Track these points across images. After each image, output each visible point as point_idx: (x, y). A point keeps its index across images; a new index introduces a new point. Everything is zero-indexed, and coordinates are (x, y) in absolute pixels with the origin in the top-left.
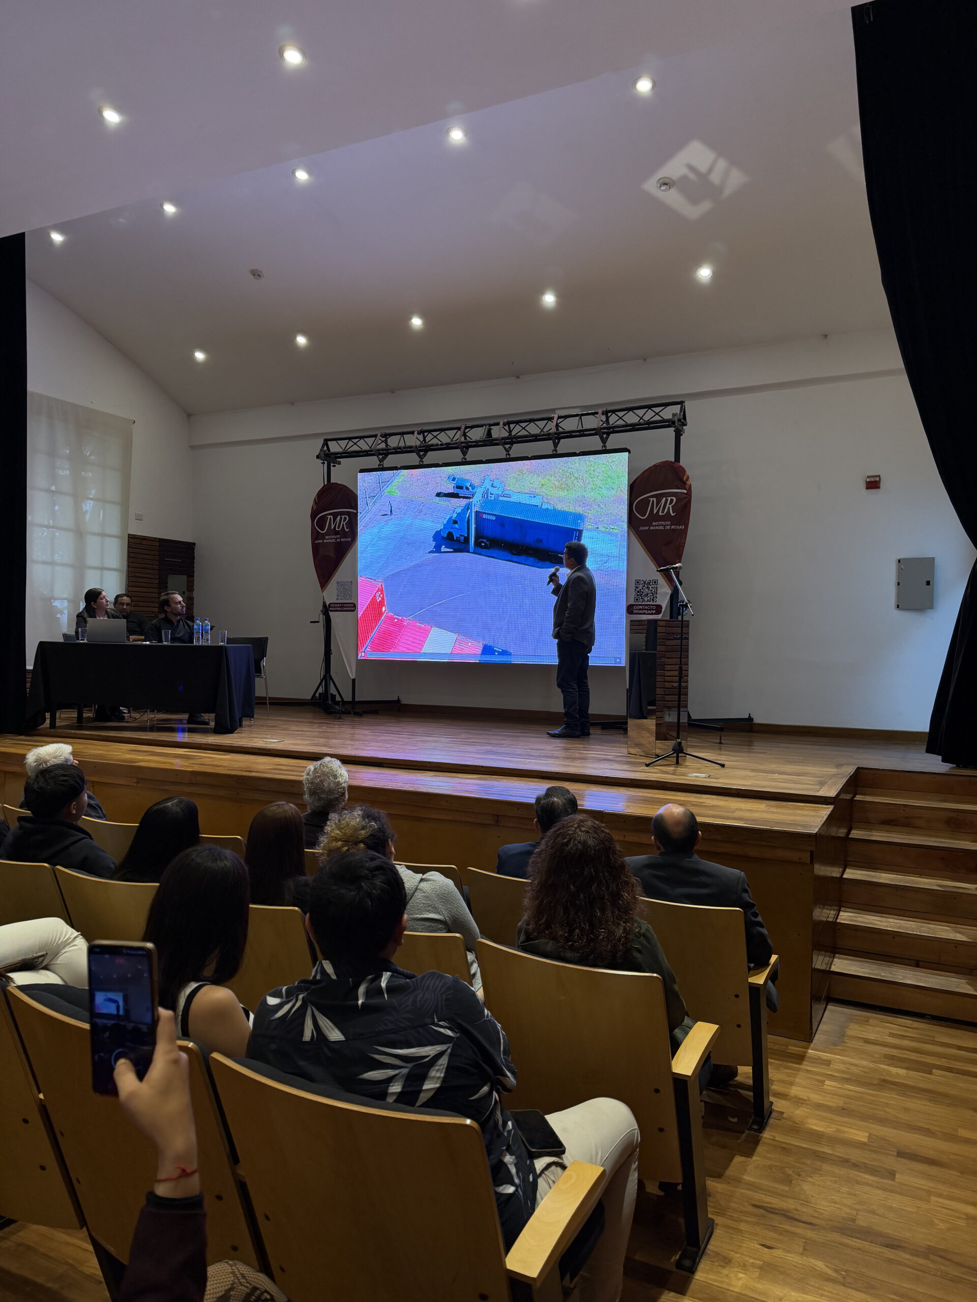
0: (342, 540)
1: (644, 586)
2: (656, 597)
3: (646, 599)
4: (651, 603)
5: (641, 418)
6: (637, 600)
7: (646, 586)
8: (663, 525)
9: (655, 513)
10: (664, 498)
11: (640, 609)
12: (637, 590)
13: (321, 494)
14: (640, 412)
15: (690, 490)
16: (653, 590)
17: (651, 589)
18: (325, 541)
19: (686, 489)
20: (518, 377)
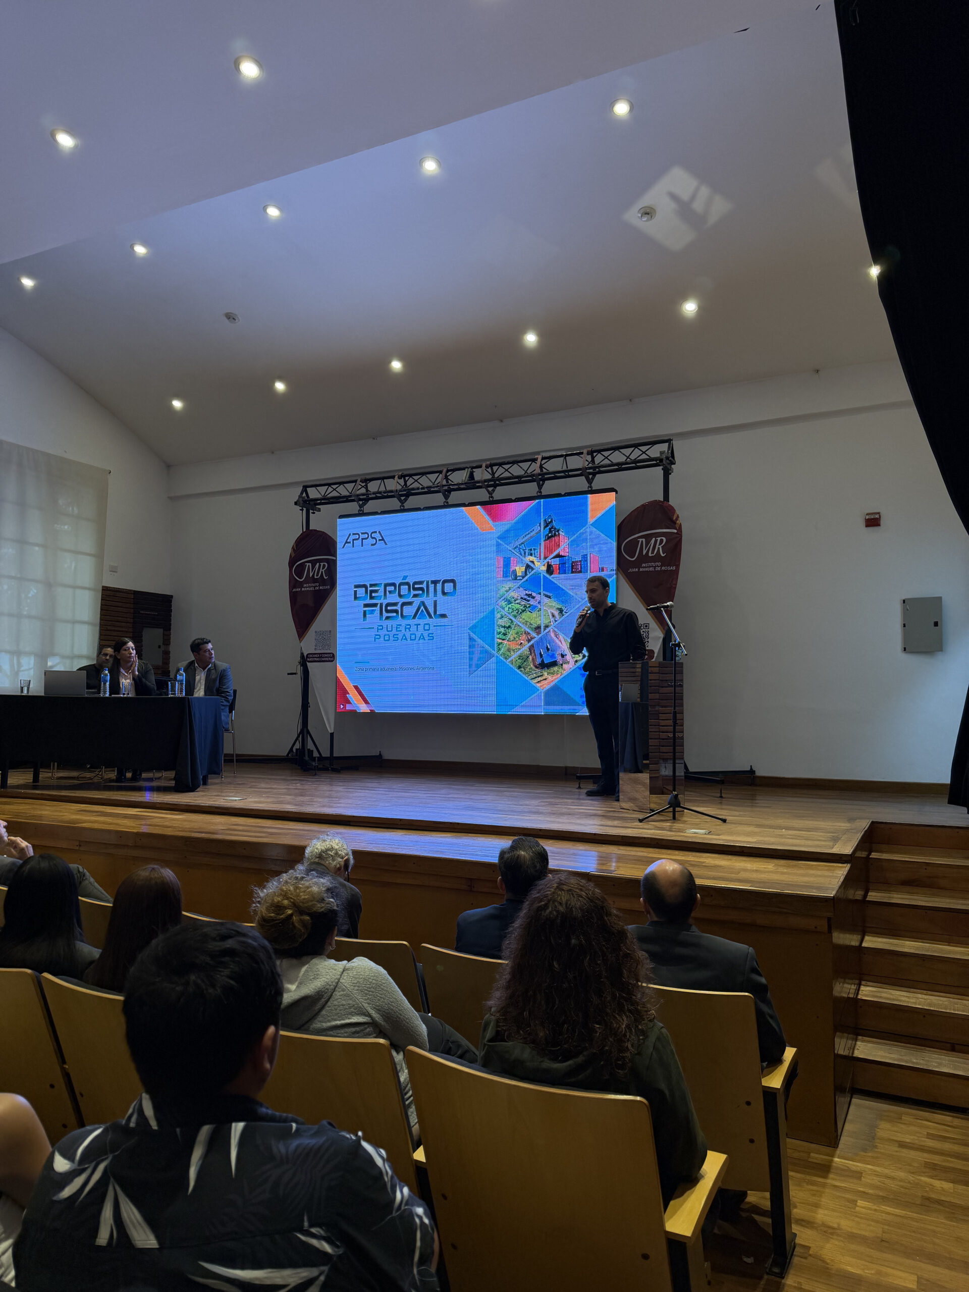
0: (321, 588)
5: (628, 457)
8: (653, 566)
9: (644, 554)
10: (654, 539)
13: (299, 541)
14: (627, 451)
15: (680, 529)
18: (303, 589)
19: (676, 529)
20: (502, 421)
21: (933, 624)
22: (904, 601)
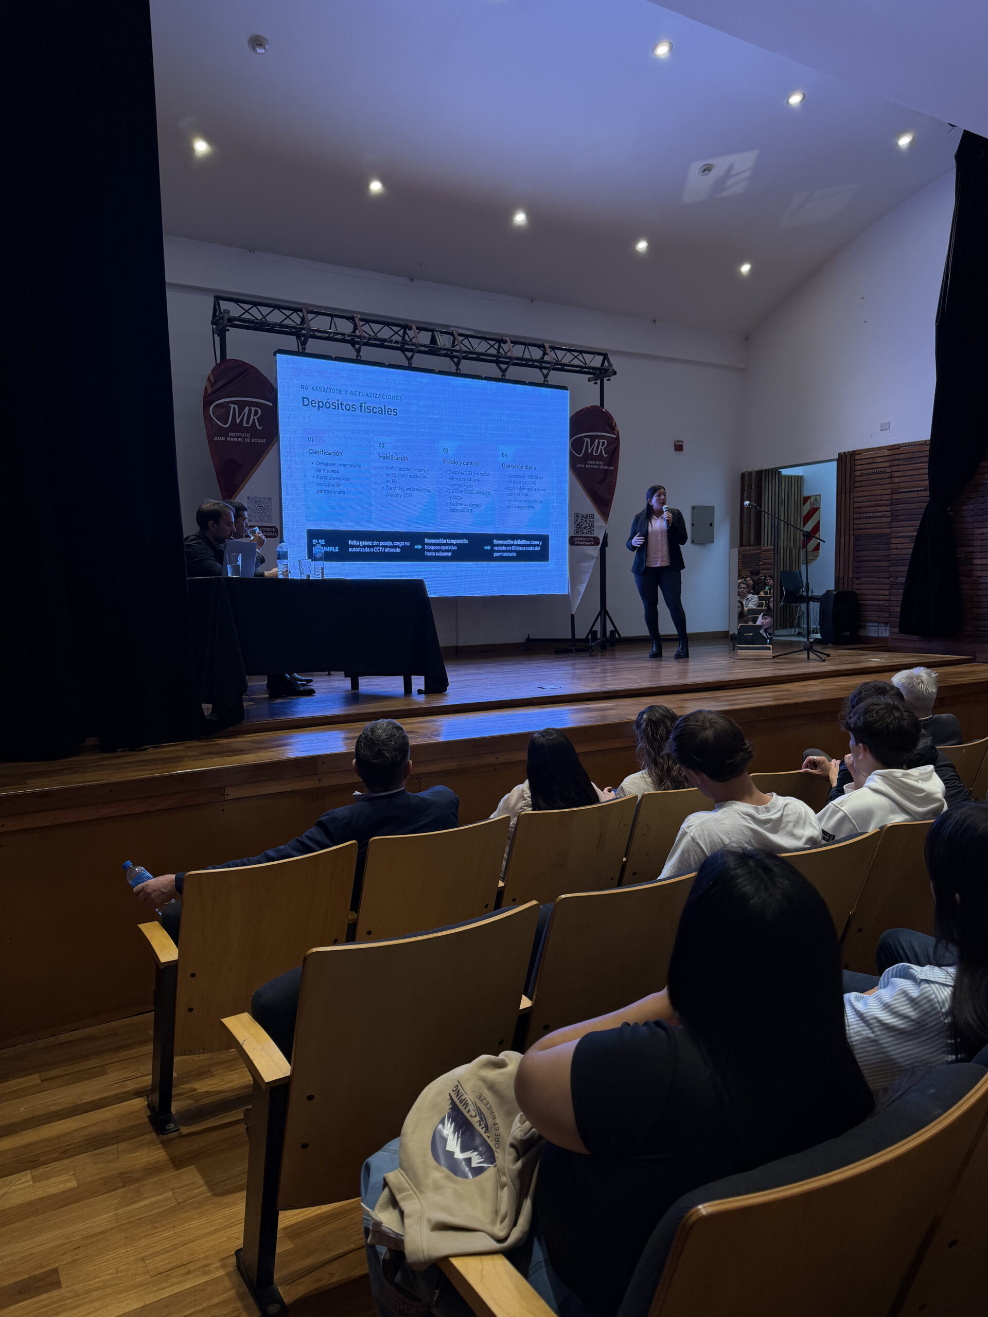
0: (253, 440)
1: (583, 519)
2: (593, 530)
3: (585, 531)
4: (589, 535)
6: (577, 532)
7: (584, 519)
8: (597, 465)
9: (589, 452)
10: (597, 440)
11: (580, 541)
12: (577, 523)
13: (217, 373)
15: (618, 435)
16: (590, 524)
17: (588, 522)
18: (229, 439)
19: (615, 434)
21: (709, 525)
22: (694, 508)
